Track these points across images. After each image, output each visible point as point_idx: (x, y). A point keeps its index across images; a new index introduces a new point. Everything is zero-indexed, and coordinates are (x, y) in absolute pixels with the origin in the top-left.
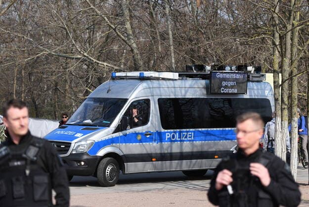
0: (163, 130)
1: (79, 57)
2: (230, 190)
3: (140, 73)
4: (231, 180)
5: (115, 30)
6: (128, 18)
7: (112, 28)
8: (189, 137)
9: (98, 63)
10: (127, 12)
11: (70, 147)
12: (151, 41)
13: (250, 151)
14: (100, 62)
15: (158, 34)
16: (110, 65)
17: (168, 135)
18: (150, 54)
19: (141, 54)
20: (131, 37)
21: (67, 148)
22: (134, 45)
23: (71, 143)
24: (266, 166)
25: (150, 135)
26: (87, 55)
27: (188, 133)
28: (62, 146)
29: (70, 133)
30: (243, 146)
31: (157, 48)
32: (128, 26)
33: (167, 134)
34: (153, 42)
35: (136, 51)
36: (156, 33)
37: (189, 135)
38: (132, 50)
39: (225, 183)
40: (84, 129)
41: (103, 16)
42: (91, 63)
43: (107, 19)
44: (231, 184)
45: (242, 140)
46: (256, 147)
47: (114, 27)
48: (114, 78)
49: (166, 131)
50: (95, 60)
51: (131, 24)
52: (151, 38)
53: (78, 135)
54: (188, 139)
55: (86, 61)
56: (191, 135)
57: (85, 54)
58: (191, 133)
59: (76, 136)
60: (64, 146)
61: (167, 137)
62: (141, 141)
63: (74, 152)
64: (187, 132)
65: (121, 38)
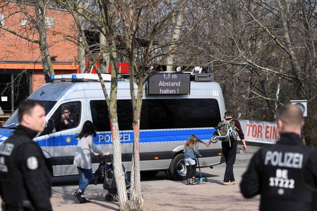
1: (245, 63)
3: (73, 76)
5: (275, 39)
6: (287, 29)
7: (273, 38)
8: (126, 139)
9: (261, 69)
10: (285, 24)
12: (307, 49)
14: (263, 68)
15: (313, 43)
16: (271, 70)
17: (101, 137)
18: (306, 61)
19: (299, 60)
20: (290, 46)
22: (292, 52)
26: (251, 62)
27: (124, 135)
31: (312, 55)
32: (287, 36)
34: (308, 49)
35: (294, 58)
36: (311, 42)
37: (125, 136)
38: (290, 57)
40: (12, 132)
41: (265, 28)
42: (255, 69)
43: (268, 31)
47: (274, 37)
48: (52, 81)
49: (99, 133)
50: (258, 66)
51: (289, 34)
52: (306, 45)
53: (4, 138)
54: (124, 140)
55: (251, 67)
56: (128, 136)
57: (250, 61)
58: (127, 135)
59: (1, 139)
61: (100, 139)
64: (123, 133)
65: (281, 46)
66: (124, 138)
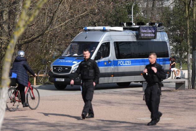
0: (117, 60)
2: (147, 74)
3: (104, 28)
4: (147, 71)
11: (71, 69)
13: (153, 63)
21: (69, 70)
23: (71, 67)
24: (156, 68)
25: (110, 62)
28: (66, 69)
29: (69, 61)
30: (151, 62)
33: (118, 61)
39: (145, 72)
40: (76, 59)
44: (147, 72)
45: (150, 61)
46: (154, 62)
48: (86, 30)
49: (118, 60)
53: (74, 62)
56: (130, 62)
59: (73, 63)
60: (67, 69)
61: (118, 63)
62: (106, 66)
63: (73, 72)
64: (128, 60)
66: (128, 63)
